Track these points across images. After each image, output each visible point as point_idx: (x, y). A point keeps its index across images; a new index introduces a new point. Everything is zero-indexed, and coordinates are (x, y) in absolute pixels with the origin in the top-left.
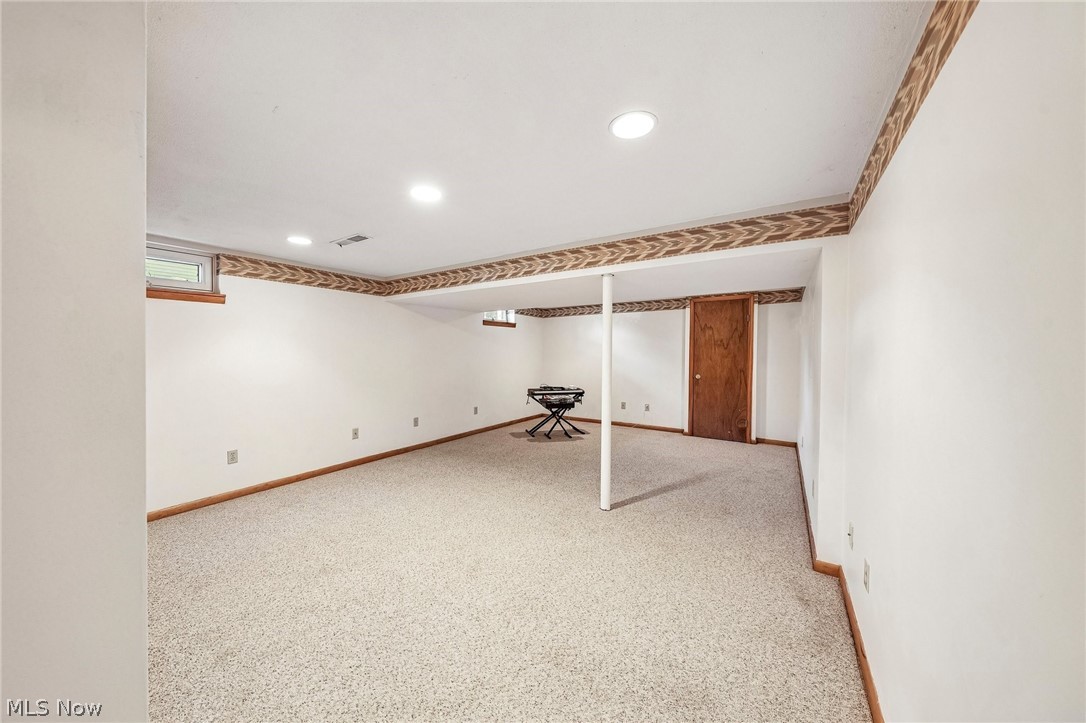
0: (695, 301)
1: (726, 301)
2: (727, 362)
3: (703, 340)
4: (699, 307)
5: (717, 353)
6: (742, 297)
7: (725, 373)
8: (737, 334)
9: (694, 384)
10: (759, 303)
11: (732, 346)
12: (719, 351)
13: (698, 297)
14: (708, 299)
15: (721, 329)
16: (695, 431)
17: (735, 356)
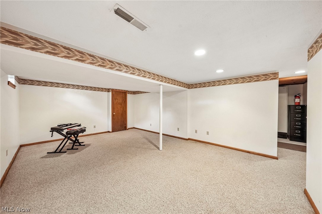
0: (113, 90)
1: (121, 92)
2: (122, 109)
3: (115, 102)
4: (114, 92)
5: (119, 106)
6: (125, 91)
7: (121, 112)
8: (124, 101)
9: (113, 115)
10: (128, 94)
11: (123, 105)
12: (120, 106)
13: (114, 89)
14: (117, 90)
15: (120, 100)
16: (114, 130)
17: (123, 107)
